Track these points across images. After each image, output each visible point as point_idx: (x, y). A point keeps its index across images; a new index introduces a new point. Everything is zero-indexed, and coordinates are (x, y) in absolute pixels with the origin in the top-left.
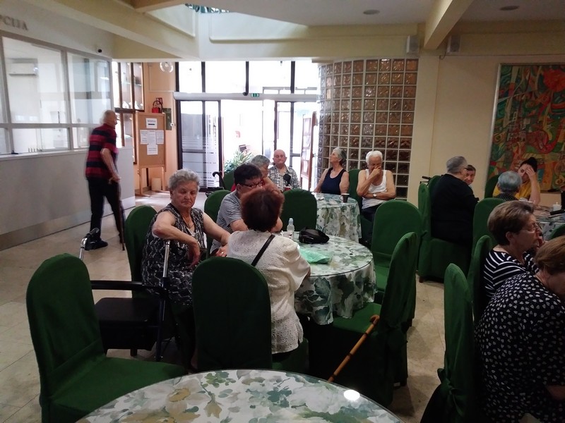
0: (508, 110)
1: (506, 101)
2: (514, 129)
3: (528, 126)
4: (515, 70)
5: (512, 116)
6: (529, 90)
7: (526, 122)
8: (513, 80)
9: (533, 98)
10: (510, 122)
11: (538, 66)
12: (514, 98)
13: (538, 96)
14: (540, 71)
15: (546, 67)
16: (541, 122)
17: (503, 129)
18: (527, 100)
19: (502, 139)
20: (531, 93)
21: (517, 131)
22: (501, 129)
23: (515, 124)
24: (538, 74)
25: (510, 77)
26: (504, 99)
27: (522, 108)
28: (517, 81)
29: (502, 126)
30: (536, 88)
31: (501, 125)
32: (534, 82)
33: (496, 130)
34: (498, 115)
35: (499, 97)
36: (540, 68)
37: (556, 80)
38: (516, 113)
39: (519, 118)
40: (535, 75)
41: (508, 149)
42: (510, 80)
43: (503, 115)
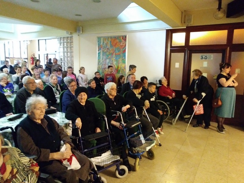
0: (101, 56)
1: (100, 52)
2: (104, 64)
3: (108, 62)
4: (102, 39)
5: (103, 58)
6: (107, 47)
7: (108, 61)
8: (102, 44)
9: (109, 51)
10: (102, 61)
11: (109, 37)
12: (103, 51)
13: (110, 50)
14: (110, 39)
15: (111, 38)
16: (112, 61)
18: (107, 52)
19: (101, 68)
20: (108, 49)
21: (105, 65)
22: (100, 64)
23: (105, 62)
24: (109, 41)
25: (101, 42)
26: (99, 51)
27: (106, 55)
28: (103, 44)
30: (109, 47)
31: (100, 61)
32: (108, 44)
33: (98, 64)
34: (99, 58)
35: (98, 51)
36: (110, 38)
37: (115, 43)
38: (104, 57)
39: (105, 59)
40: (108, 41)
41: (103, 72)
42: (101, 43)
43: (100, 58)
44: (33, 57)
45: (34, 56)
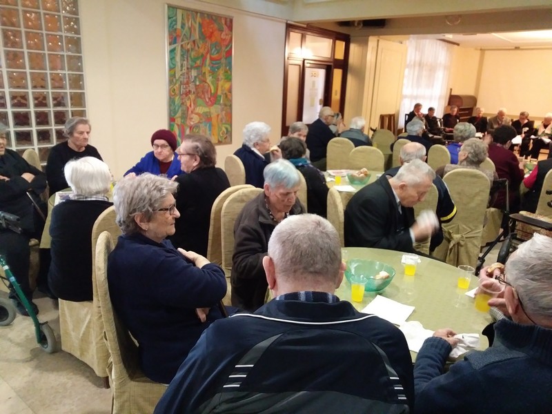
0: (178, 58)
1: (175, 48)
2: (185, 80)
3: (195, 77)
4: (179, 13)
5: (182, 66)
6: (192, 39)
7: (194, 73)
8: (179, 26)
9: (197, 48)
10: (181, 73)
11: (197, 13)
12: (182, 46)
13: (200, 46)
14: (199, 19)
15: (202, 13)
16: (205, 73)
17: (177, 80)
19: (177, 92)
20: (194, 42)
21: (188, 83)
23: (186, 75)
25: (176, 21)
26: (173, 46)
27: (189, 58)
28: (182, 27)
29: (175, 77)
30: (198, 37)
32: (195, 30)
33: (171, 82)
34: (171, 65)
35: (170, 44)
36: (199, 15)
37: (211, 30)
38: (185, 63)
39: (188, 68)
40: (195, 22)
41: (183, 103)
42: (176, 24)
43: (174, 65)
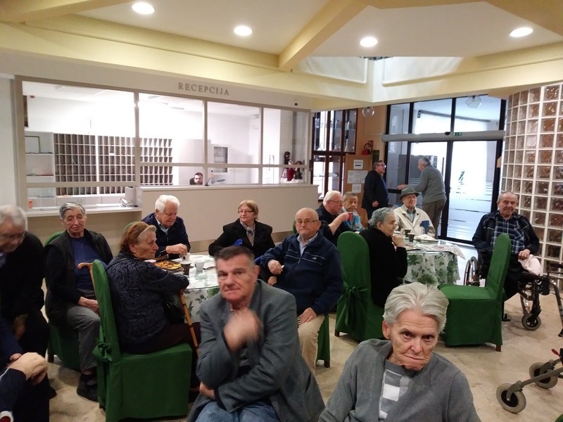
44: (369, 150)
45: (372, 146)
